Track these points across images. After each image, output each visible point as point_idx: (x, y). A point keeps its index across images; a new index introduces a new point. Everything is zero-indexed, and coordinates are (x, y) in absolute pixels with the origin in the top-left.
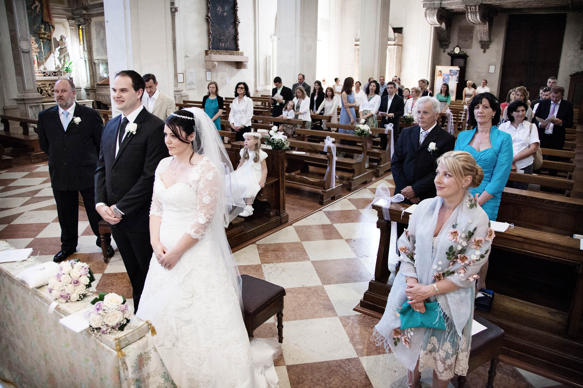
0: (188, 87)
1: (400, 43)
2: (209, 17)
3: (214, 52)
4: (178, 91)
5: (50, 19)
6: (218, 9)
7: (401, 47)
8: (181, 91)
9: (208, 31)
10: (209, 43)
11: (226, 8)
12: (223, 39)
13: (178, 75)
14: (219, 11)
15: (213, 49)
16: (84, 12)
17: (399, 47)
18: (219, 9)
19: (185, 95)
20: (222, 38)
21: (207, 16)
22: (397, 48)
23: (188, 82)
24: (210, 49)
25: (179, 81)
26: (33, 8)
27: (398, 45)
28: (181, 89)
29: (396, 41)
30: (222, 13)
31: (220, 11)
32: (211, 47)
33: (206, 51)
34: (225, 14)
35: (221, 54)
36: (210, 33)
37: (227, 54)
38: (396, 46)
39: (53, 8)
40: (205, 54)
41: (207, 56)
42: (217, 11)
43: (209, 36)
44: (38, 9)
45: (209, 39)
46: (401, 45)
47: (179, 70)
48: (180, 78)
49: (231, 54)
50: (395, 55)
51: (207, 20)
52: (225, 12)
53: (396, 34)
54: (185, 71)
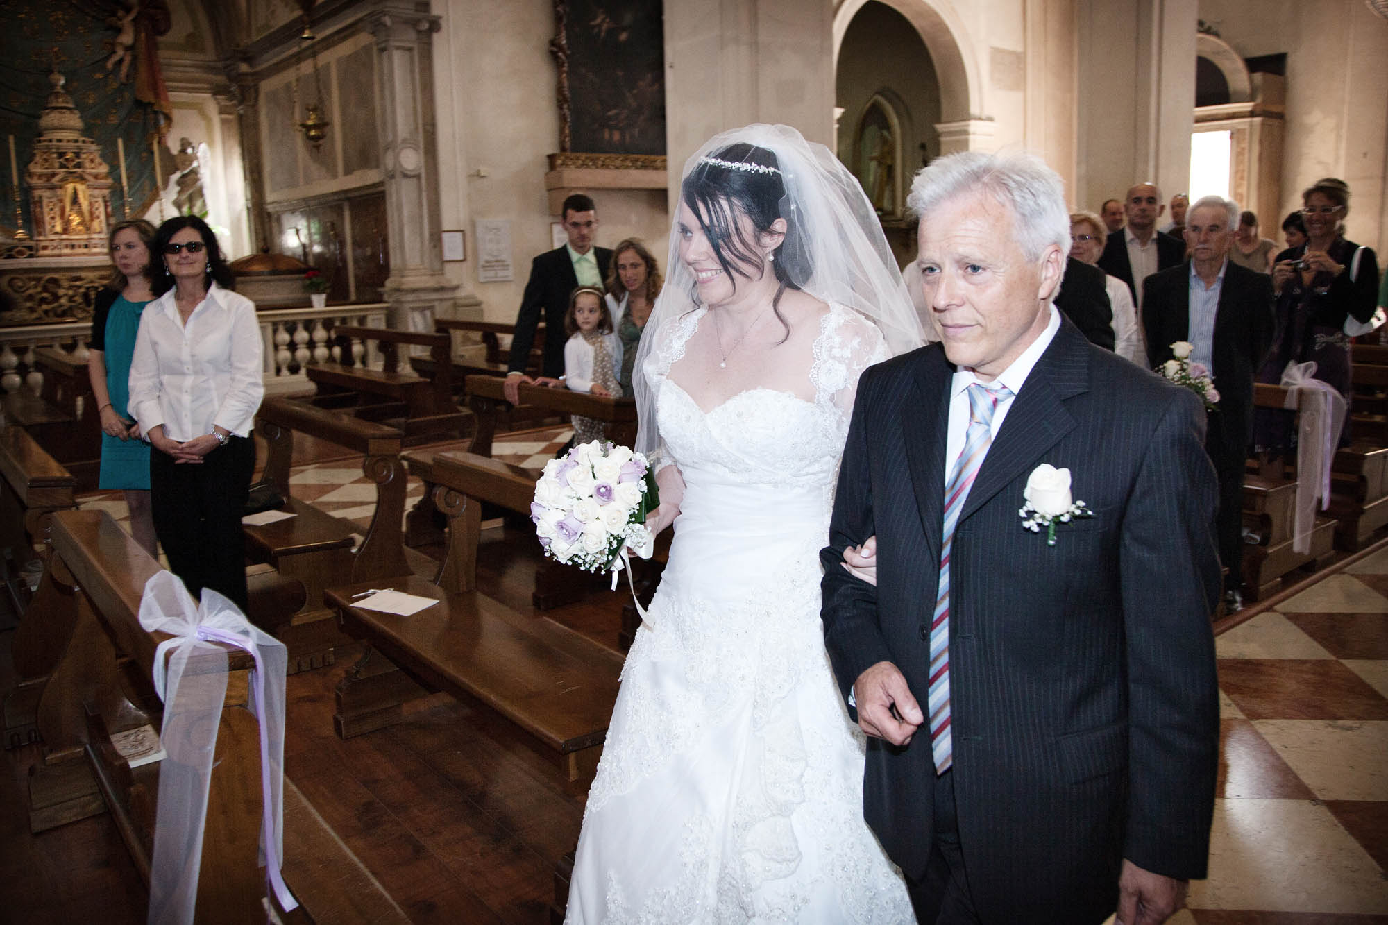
0: (483, 276)
1: (1275, 109)
2: (560, 48)
3: (578, 159)
4: (441, 289)
5: (157, 95)
6: (598, 21)
7: (1276, 122)
8: (456, 288)
9: (559, 90)
10: (562, 131)
11: (628, 19)
12: (617, 116)
13: (445, 236)
14: (599, 25)
15: (574, 150)
16: (244, 68)
17: (1270, 121)
18: (601, 21)
19: (472, 301)
20: (611, 113)
21: (552, 43)
22: (1263, 124)
23: (484, 257)
24: (563, 149)
25: (447, 256)
26: (110, 65)
27: (1266, 114)
28: (455, 283)
29: (1259, 100)
30: (612, 33)
31: (605, 26)
32: (568, 145)
33: (551, 158)
34: (623, 36)
35: (604, 166)
36: (564, 96)
37: (627, 167)
38: (1258, 120)
39: (169, 65)
40: (546, 169)
41: (553, 173)
42: (594, 27)
43: (560, 107)
44: (124, 68)
45: (563, 118)
46: (1280, 116)
47: (448, 222)
48: (452, 247)
49: (644, 167)
50: (1256, 149)
51: (554, 56)
52: (624, 29)
53: (1258, 77)
54: (473, 225)
